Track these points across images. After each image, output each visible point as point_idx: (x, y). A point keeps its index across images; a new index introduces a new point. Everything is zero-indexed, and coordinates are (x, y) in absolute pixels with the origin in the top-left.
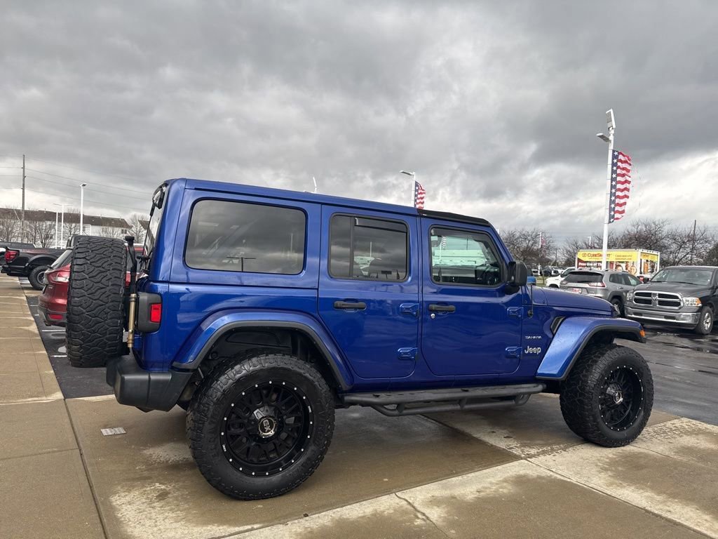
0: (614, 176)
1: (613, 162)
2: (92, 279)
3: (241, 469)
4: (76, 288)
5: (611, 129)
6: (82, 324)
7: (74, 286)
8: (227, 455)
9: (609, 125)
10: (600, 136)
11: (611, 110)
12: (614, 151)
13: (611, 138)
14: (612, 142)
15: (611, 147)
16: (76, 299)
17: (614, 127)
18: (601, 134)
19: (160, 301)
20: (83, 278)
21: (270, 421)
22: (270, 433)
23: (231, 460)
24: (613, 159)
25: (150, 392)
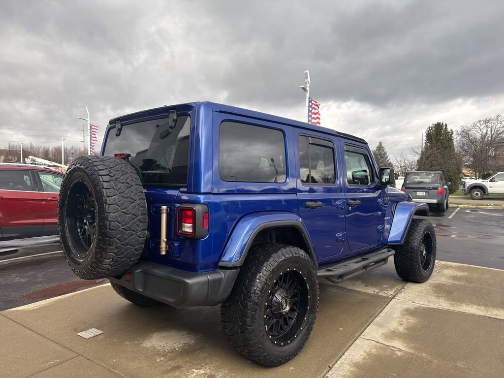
0: (310, 114)
1: (309, 105)
2: (122, 194)
3: (276, 342)
4: (110, 205)
5: (307, 83)
6: (117, 239)
7: (108, 202)
8: (268, 333)
9: (306, 81)
10: (302, 88)
11: (308, 71)
12: (309, 98)
13: (308, 89)
14: (308, 92)
15: (308, 95)
16: (112, 214)
17: (310, 82)
18: (303, 86)
19: (207, 211)
20: (114, 194)
21: (285, 299)
22: (286, 310)
23: (270, 337)
24: (309, 103)
25: (209, 292)
